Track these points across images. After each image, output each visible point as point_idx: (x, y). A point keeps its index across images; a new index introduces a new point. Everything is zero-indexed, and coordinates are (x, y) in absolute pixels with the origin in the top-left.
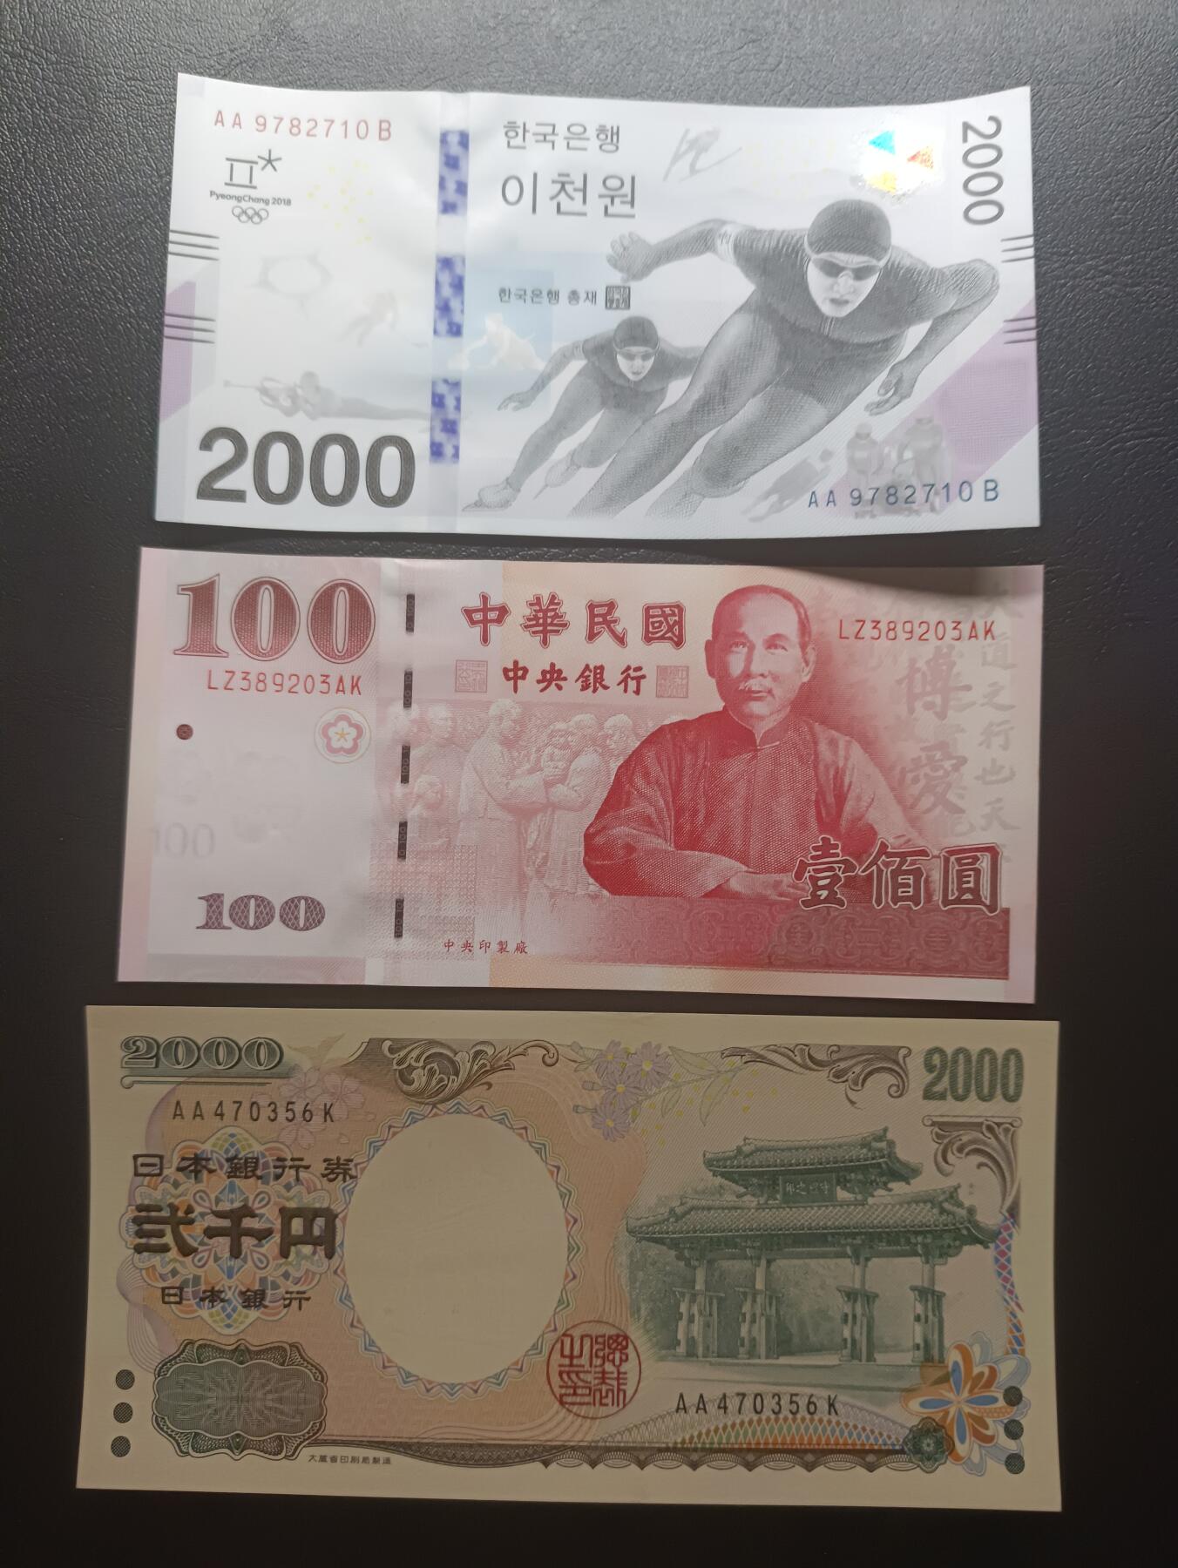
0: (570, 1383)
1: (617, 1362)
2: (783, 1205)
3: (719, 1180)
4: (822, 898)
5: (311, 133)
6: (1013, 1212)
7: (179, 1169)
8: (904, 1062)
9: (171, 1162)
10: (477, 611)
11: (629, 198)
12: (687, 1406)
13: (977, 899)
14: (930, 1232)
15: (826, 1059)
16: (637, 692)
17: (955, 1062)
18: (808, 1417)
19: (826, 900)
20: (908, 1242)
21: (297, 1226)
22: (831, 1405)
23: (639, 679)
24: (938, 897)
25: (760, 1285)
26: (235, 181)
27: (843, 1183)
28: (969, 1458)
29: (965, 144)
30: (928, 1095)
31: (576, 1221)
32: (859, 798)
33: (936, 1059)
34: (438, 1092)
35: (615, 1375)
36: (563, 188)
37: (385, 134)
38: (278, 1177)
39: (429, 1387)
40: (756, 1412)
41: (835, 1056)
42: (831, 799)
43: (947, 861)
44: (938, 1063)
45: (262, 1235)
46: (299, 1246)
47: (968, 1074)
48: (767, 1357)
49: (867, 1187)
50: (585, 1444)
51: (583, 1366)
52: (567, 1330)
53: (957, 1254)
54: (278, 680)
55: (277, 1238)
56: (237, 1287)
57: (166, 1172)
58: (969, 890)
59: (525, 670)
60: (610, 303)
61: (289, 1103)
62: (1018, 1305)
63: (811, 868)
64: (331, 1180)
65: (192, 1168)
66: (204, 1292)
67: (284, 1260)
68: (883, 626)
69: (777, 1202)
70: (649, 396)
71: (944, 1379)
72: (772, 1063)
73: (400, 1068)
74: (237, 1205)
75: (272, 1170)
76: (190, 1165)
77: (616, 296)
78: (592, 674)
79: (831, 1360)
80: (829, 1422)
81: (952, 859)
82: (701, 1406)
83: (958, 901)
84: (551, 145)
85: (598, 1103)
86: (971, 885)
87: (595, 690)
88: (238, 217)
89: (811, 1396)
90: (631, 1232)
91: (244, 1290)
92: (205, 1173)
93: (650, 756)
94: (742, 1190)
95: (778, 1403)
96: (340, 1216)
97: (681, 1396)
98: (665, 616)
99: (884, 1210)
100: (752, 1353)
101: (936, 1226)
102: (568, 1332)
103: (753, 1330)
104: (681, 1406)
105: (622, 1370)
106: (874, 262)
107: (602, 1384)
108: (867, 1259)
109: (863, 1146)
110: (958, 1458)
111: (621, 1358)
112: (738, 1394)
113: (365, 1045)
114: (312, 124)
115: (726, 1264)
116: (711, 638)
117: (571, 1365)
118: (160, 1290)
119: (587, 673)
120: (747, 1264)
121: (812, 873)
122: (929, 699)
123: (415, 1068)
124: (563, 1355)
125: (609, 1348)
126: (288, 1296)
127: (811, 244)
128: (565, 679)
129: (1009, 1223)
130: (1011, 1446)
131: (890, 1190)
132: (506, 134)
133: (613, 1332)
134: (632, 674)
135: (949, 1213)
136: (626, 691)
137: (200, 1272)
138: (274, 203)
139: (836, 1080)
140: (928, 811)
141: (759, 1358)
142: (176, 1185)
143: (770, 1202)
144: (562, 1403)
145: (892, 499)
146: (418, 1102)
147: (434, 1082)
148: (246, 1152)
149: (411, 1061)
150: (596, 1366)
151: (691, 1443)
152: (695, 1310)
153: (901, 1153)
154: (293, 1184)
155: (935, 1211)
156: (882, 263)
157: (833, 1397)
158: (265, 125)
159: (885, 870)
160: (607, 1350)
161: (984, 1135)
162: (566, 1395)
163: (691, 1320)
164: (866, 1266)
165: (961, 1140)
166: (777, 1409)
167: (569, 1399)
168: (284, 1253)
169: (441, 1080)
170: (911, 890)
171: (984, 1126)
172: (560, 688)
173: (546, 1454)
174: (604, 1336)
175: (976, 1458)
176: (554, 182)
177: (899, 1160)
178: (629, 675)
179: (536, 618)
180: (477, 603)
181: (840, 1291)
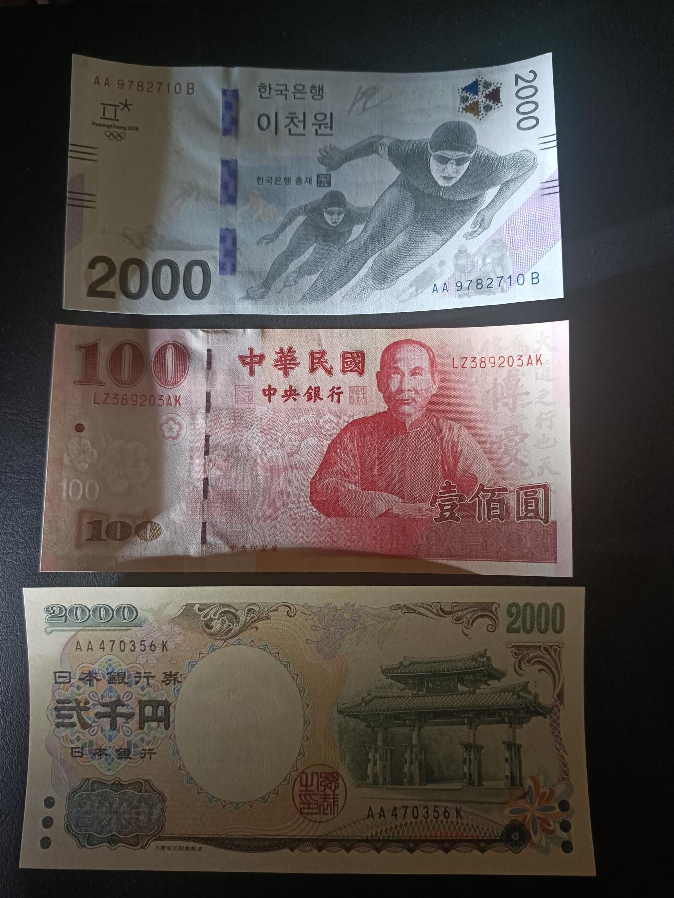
0: (305, 801)
1: (333, 789)
2: (427, 695)
3: (390, 681)
4: (446, 517)
5: (150, 90)
6: (560, 696)
7: (80, 679)
8: (496, 611)
9: (75, 675)
10: (247, 357)
11: (329, 125)
12: (373, 814)
13: (537, 516)
14: (513, 709)
15: (450, 610)
16: (339, 401)
17: (525, 610)
18: (445, 820)
19: (448, 518)
20: (500, 715)
21: (148, 710)
22: (458, 813)
23: (339, 394)
24: (514, 515)
25: (414, 742)
26: (106, 116)
27: (461, 681)
28: (540, 844)
29: (517, 87)
30: (510, 630)
31: (308, 706)
32: (466, 459)
33: (514, 610)
34: (226, 633)
35: (332, 796)
36: (292, 120)
37: (190, 91)
38: (137, 683)
39: (224, 804)
40: (414, 818)
41: (455, 609)
42: (450, 460)
43: (519, 494)
44: (515, 610)
45: (128, 717)
46: (149, 722)
47: (532, 618)
48: (420, 784)
49: (476, 683)
50: (315, 837)
51: (313, 791)
52: (304, 770)
53: (528, 722)
54: (134, 398)
55: (137, 718)
56: (114, 746)
57: (72, 681)
58: (532, 511)
59: (275, 390)
60: (319, 184)
61: (141, 641)
62: (565, 751)
63: (439, 500)
64: (167, 685)
65: (88, 678)
66: (96, 750)
67: (141, 731)
68: (478, 361)
69: (424, 693)
70: (342, 235)
71: (524, 796)
72: (419, 613)
73: (205, 619)
74: (113, 699)
75: (133, 679)
76: (87, 677)
77: (323, 179)
78: (313, 392)
79: (458, 785)
80: (457, 823)
81: (522, 492)
82: (382, 814)
83: (526, 517)
84: (284, 97)
85: (319, 637)
86: (534, 508)
87: (314, 401)
88: (108, 137)
89: (446, 807)
90: (340, 712)
91: (118, 749)
92: (95, 681)
93: (346, 438)
94: (403, 686)
95: (427, 812)
96: (173, 705)
97: (370, 808)
98: (353, 357)
99: (486, 696)
100: (411, 782)
101: (516, 706)
102: (304, 771)
103: (411, 768)
104: (371, 814)
105: (336, 792)
106: (467, 155)
107: (324, 802)
108: (477, 726)
109: (472, 660)
110: (533, 844)
111: (335, 786)
112: (403, 807)
113: (184, 607)
114: (150, 85)
115: (395, 730)
116: (379, 370)
117: (306, 790)
118: (70, 750)
119: (310, 391)
120: (407, 730)
121: (440, 503)
122: (506, 400)
123: (214, 619)
124: (301, 785)
125: (328, 779)
126: (143, 752)
127: (431, 147)
128: (298, 394)
129: (558, 703)
130: (565, 836)
131: (489, 685)
132: (259, 90)
133: (330, 771)
134: (336, 391)
135: (523, 698)
136: (332, 401)
137: (92, 738)
138: (129, 129)
139: (456, 622)
140: (508, 465)
141: (415, 785)
142: (79, 688)
143: (420, 693)
144: (301, 813)
145: (479, 286)
146: (216, 639)
147: (225, 627)
148: (118, 669)
149: (211, 615)
150: (321, 791)
151: (376, 837)
152: (378, 756)
153: (496, 664)
154: (145, 687)
155: (515, 697)
156: (471, 155)
157: (459, 808)
158: (123, 85)
159: (483, 500)
160: (327, 782)
161: (543, 653)
162: (303, 808)
163: (375, 763)
164: (476, 730)
165: (529, 656)
166: (426, 815)
167: (306, 811)
168: (141, 727)
169: (229, 625)
170: (498, 511)
171: (542, 648)
172: (295, 400)
173: (292, 843)
174: (325, 773)
175: (544, 844)
176: (286, 117)
177: (493, 668)
178: (334, 391)
179: (281, 360)
180: (247, 353)
181: (461, 745)
